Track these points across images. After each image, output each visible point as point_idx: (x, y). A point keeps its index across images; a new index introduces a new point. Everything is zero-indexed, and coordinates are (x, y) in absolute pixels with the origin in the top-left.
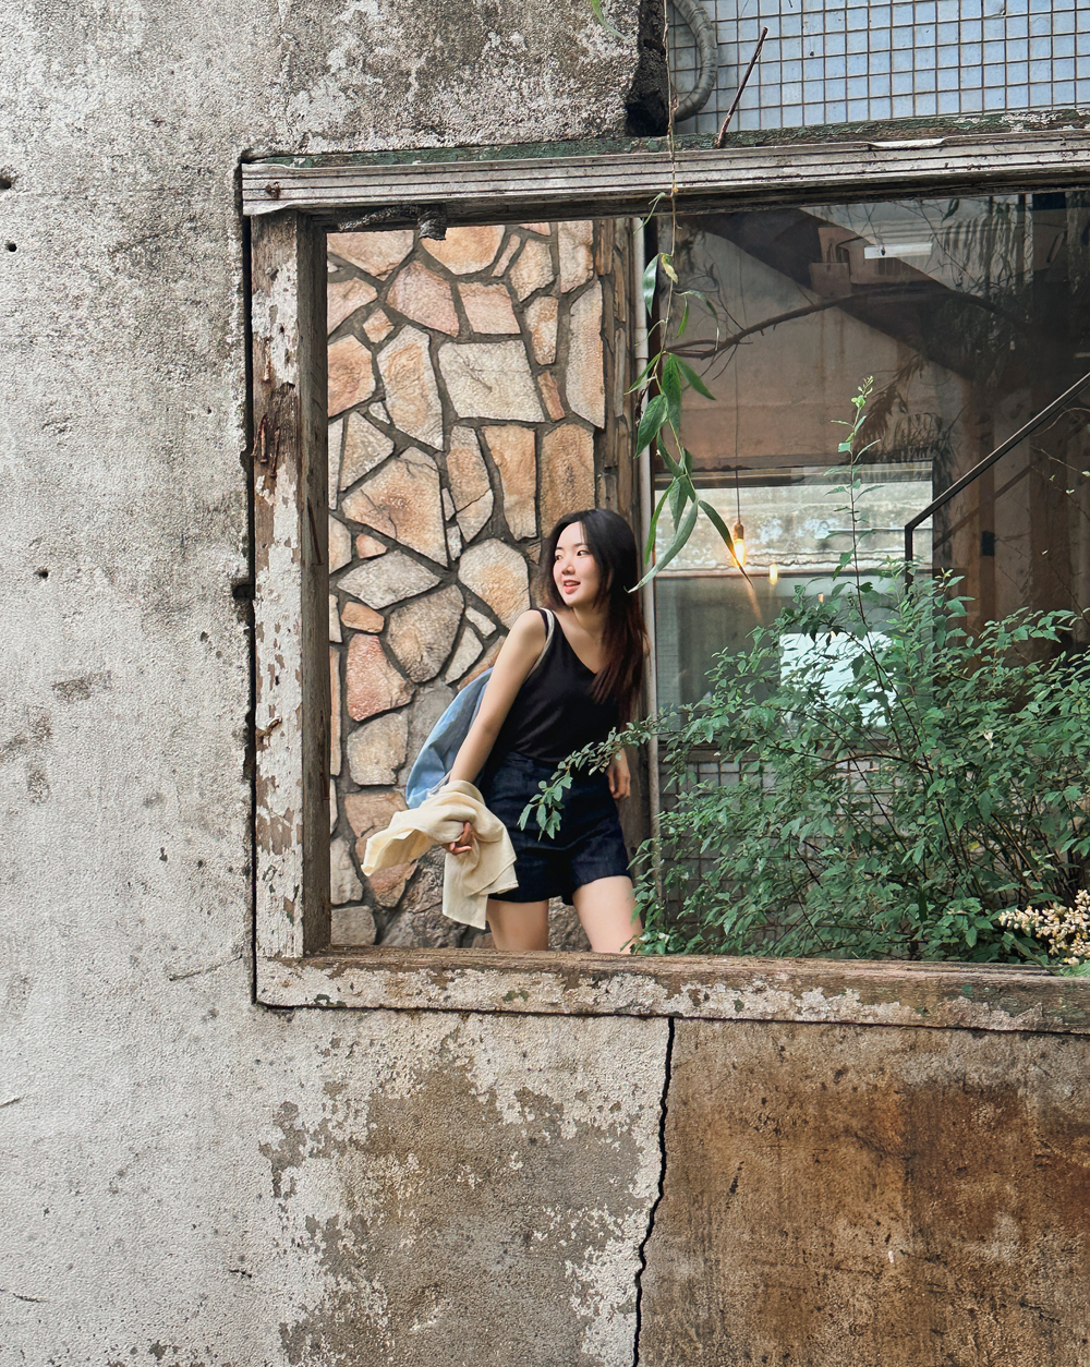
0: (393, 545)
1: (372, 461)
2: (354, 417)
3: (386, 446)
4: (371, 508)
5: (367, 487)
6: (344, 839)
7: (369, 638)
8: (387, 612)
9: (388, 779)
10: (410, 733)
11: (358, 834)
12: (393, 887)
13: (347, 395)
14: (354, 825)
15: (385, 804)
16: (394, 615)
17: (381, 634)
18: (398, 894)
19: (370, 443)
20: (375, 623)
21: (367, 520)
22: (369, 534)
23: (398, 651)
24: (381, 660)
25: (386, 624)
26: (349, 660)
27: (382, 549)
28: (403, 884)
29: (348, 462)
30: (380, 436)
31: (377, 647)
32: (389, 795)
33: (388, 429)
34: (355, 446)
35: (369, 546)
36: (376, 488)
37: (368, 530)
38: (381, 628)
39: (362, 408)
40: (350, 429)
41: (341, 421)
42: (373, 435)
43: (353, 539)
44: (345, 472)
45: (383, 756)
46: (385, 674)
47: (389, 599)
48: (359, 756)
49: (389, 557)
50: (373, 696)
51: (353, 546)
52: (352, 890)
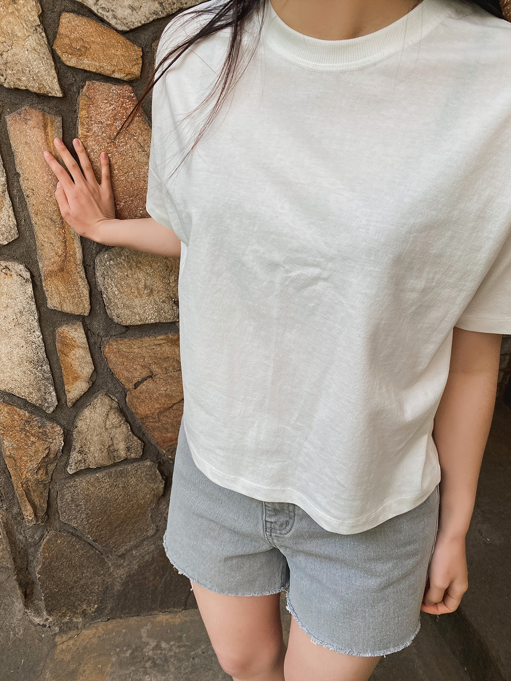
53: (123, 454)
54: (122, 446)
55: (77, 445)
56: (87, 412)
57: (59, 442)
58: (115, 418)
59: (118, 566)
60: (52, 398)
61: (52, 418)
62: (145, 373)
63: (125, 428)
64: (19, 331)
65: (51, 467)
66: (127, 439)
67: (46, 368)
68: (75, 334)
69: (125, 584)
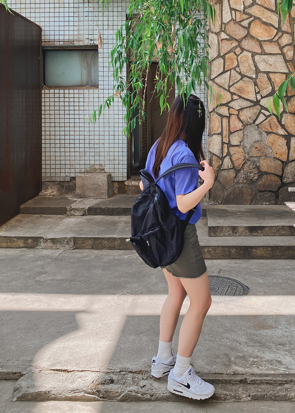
0: (240, 97)
1: (236, 80)
2: (232, 70)
3: (240, 77)
4: (236, 89)
5: (235, 85)
6: (229, 156)
7: (235, 115)
8: (239, 110)
9: (239, 144)
10: (243, 135)
11: (232, 155)
12: (239, 165)
13: (231, 66)
14: (231, 153)
15: (238, 149)
16: (241, 111)
17: (238, 115)
18: (240, 167)
19: (236, 76)
20: (236, 113)
21: (235, 92)
22: (235, 95)
23: (241, 118)
24: (238, 120)
25: (239, 113)
26: (230, 120)
27: (238, 98)
28: (242, 165)
29: (231, 80)
30: (238, 74)
31: (237, 117)
32: (239, 147)
33: (240, 73)
34: (233, 77)
35: (235, 97)
36: (237, 85)
37: (235, 94)
38: (238, 114)
39: (234, 69)
40: (231, 73)
41: (230, 71)
42: (236, 74)
43: (232, 96)
44: (230, 82)
45: (237, 139)
46: (238, 123)
47: (239, 108)
48: (232, 139)
49: (240, 99)
50: (236, 127)
51: (232, 97)
52: (231, 166)
53: (230, 167)
54: (230, 166)
55: (223, 164)
56: (225, 158)
57: (221, 163)
58: (229, 160)
59: (226, 192)
60: (221, 156)
61: (220, 159)
62: (235, 153)
63: (231, 162)
64: (219, 145)
65: (219, 168)
66: (231, 164)
67: (221, 151)
68: (226, 146)
69: (226, 196)
